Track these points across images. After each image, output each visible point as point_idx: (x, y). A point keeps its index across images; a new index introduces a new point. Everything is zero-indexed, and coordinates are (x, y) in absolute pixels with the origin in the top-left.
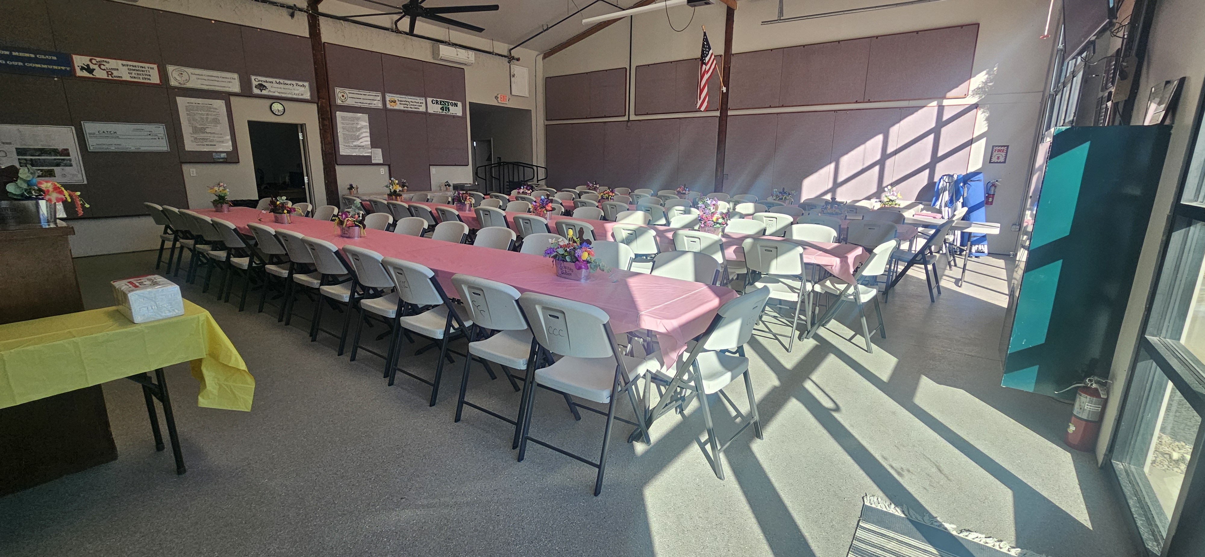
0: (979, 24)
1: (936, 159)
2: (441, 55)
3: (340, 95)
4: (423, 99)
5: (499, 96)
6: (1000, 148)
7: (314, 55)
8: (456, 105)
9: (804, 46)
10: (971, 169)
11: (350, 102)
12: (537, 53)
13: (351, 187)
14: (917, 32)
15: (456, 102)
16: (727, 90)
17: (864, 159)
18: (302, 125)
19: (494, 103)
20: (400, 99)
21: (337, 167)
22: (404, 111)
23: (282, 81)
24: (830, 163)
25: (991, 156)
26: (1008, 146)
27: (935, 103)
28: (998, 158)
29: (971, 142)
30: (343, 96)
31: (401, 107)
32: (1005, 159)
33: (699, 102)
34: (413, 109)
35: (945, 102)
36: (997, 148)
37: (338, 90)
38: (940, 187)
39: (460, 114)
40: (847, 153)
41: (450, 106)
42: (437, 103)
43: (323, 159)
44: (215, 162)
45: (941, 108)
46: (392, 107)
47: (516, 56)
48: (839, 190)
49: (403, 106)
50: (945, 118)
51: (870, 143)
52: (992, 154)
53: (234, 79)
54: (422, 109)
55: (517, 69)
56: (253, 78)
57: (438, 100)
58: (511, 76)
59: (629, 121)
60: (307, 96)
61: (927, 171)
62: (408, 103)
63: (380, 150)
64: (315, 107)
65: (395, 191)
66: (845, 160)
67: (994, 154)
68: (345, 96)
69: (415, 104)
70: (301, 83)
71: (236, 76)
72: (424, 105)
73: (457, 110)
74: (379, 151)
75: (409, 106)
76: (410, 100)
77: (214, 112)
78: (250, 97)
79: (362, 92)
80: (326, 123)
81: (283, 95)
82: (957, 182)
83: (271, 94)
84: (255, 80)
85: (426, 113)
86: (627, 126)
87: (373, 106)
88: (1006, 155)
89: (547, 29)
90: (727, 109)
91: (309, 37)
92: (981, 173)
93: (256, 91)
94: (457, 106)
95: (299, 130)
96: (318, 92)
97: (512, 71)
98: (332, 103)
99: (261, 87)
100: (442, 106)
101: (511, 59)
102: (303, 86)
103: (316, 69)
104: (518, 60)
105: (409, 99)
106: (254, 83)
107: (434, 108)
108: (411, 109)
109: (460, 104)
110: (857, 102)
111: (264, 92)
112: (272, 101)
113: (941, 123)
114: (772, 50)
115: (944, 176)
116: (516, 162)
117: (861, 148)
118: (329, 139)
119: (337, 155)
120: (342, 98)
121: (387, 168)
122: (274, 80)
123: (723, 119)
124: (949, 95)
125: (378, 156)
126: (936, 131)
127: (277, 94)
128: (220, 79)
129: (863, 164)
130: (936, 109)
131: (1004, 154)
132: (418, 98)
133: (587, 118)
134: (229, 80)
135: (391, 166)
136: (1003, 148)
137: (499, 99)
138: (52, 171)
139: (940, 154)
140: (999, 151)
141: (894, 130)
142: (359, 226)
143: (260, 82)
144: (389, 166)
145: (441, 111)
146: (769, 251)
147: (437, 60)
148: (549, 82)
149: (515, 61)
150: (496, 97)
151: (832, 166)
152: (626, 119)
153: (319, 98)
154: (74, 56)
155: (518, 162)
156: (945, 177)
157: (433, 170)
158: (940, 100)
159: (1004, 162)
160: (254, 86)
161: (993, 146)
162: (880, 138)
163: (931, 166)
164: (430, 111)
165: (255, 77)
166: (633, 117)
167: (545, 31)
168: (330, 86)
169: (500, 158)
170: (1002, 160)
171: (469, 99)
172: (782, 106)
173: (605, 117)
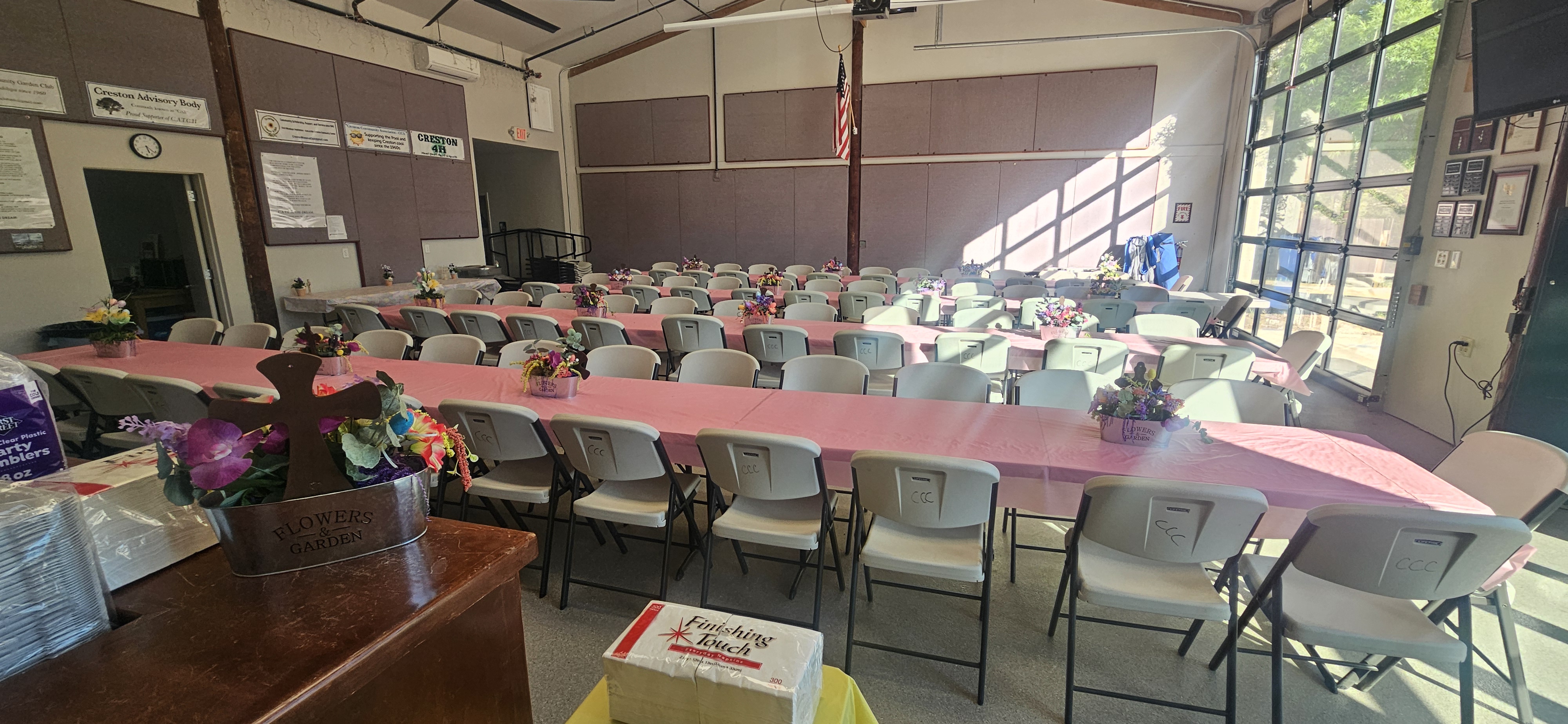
0: (1157, 66)
1: (1117, 219)
2: (431, 63)
3: (265, 123)
4: (405, 132)
5: (515, 130)
6: (1183, 206)
7: (212, 49)
8: (455, 143)
9: (958, 80)
10: (1156, 231)
11: (283, 136)
12: (560, 67)
13: (299, 284)
14: (1091, 71)
15: (454, 138)
16: (860, 131)
17: (1036, 220)
18: (193, 178)
19: (508, 140)
20: (368, 132)
21: (269, 251)
22: (376, 153)
23: (152, 95)
24: (997, 225)
25: (1175, 215)
26: (1191, 204)
27: (1113, 154)
28: (1182, 217)
29: (1154, 199)
30: (271, 125)
31: (371, 146)
32: (1189, 218)
33: (839, 148)
34: (389, 149)
35: (1125, 154)
36: (1180, 206)
37: (260, 114)
38: (1130, 252)
39: (461, 157)
40: (1016, 213)
41: (446, 145)
42: (426, 139)
43: (240, 236)
44: (18, 251)
45: (1121, 162)
46: (356, 146)
47: (536, 71)
48: (1009, 258)
49: (373, 143)
50: (1126, 172)
51: (1043, 201)
52: (1175, 213)
53: (51, 87)
54: (404, 149)
55: (537, 89)
56: (91, 86)
57: (428, 134)
58: (529, 100)
59: (716, 169)
60: (204, 123)
61: (1109, 232)
62: (380, 139)
63: (341, 218)
64: (218, 144)
65: (432, 290)
66: (1013, 221)
67: (1178, 212)
68: (275, 124)
69: (393, 140)
70: (188, 100)
71: (52, 81)
72: (406, 143)
73: (456, 152)
74: (339, 220)
75: (383, 144)
76: (384, 134)
77: (8, 151)
78: (87, 122)
79: (303, 119)
80: (243, 171)
81: (156, 121)
82: (1148, 246)
83: (131, 118)
84: (95, 91)
85: (410, 156)
86: (715, 177)
87: (323, 144)
88: (1190, 213)
89: (593, 33)
90: (860, 157)
91: (198, 15)
92: (1170, 234)
93: (99, 112)
94: (456, 145)
95: (188, 185)
96: (224, 117)
97: (530, 92)
98: (252, 137)
99: (106, 103)
100: (433, 145)
101: (528, 74)
102: (195, 105)
103: (216, 75)
104: (538, 76)
105: (383, 132)
106: (95, 98)
107: (423, 148)
108: (386, 149)
109: (460, 141)
110: (1025, 151)
111: (115, 115)
112: (130, 132)
113: (1121, 178)
114: (916, 82)
115: (1132, 238)
116: (535, 229)
117: (1033, 207)
118: (251, 200)
119: (267, 229)
120: (269, 128)
121: (352, 247)
122: (136, 92)
123: (855, 169)
124: (1129, 145)
125: (338, 228)
126: (1117, 187)
127: (142, 119)
128: (18, 87)
129: (1036, 226)
130: (1116, 161)
131: (1188, 212)
132: (397, 132)
133: (648, 165)
134: (40, 89)
135: (361, 243)
136: (1186, 206)
137: (515, 135)
139: (1121, 213)
140: (1183, 209)
141: (1069, 186)
142: (577, 375)
143: (107, 96)
144: (357, 244)
145: (432, 152)
147: (424, 70)
148: (581, 111)
149: (534, 78)
150: (511, 132)
151: (999, 228)
152: (712, 166)
153: (227, 127)
155: (539, 229)
156: (1134, 240)
157: (427, 247)
158: (1119, 152)
159: (1188, 222)
160: (94, 102)
161: (1176, 204)
162: (1054, 194)
163: (1113, 227)
164: (417, 152)
165: (95, 86)
166: (722, 165)
167: (588, 35)
168: (247, 107)
169: (504, 224)
170: (1186, 219)
171: (473, 134)
172: (934, 154)
173: (678, 163)
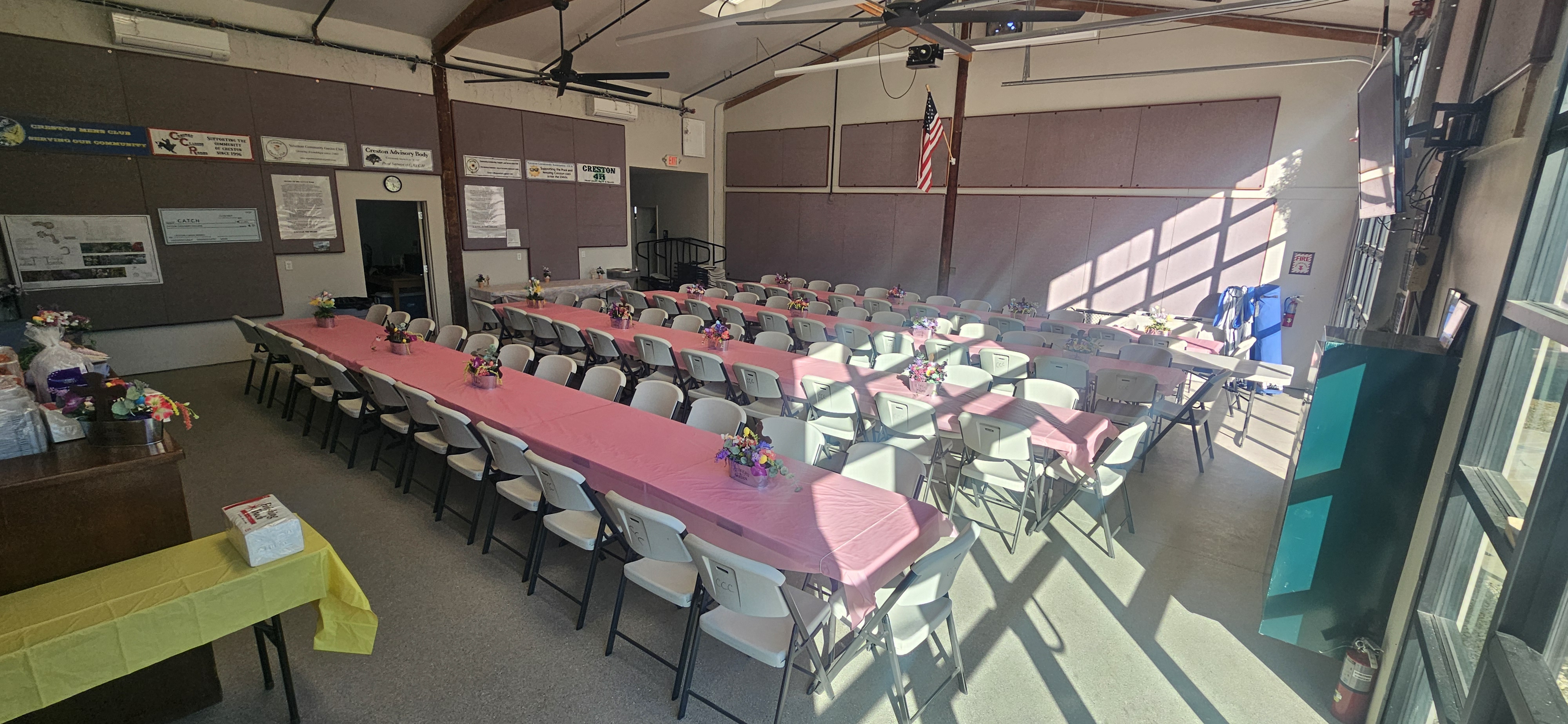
0: (1279, 98)
1: (1220, 265)
2: (595, 111)
3: (469, 165)
4: (573, 165)
5: (667, 158)
6: (1303, 255)
7: (439, 116)
8: (613, 171)
9: (1056, 112)
10: (1265, 281)
11: (482, 173)
12: (716, 102)
13: (481, 279)
14: (1201, 103)
15: (613, 168)
16: (957, 162)
17: (1128, 260)
18: (421, 203)
19: (661, 166)
20: (543, 167)
21: (464, 254)
22: (548, 182)
23: (398, 150)
24: (1086, 262)
25: (1292, 265)
26: (1313, 254)
27: (1221, 194)
28: (1301, 268)
29: (1266, 246)
30: (473, 166)
31: (545, 177)
32: (1310, 270)
33: (920, 181)
34: (559, 179)
35: (1235, 194)
36: (1299, 255)
37: (467, 158)
38: (1224, 302)
39: (618, 182)
40: (1107, 250)
41: (606, 173)
42: (589, 169)
43: (447, 244)
44: (316, 252)
45: (1229, 201)
46: (533, 177)
47: (691, 108)
48: (1097, 297)
49: (547, 175)
50: (1234, 213)
51: (1136, 240)
52: (1292, 263)
53: (342, 150)
54: (571, 178)
55: (690, 123)
56: (364, 147)
57: (592, 166)
58: (684, 132)
59: (831, 193)
60: (429, 167)
61: (1209, 279)
62: (553, 171)
63: (517, 231)
64: (439, 179)
65: (536, 294)
66: (1104, 259)
67: (1296, 262)
68: (476, 165)
69: (563, 172)
70: (421, 152)
71: (343, 146)
72: (573, 173)
73: (614, 178)
74: (516, 232)
75: (554, 175)
76: (555, 167)
77: (316, 191)
78: (360, 170)
79: (496, 160)
80: (452, 199)
81: (400, 167)
82: (1246, 297)
83: (386, 166)
84: (367, 150)
85: (575, 183)
86: (829, 200)
87: (510, 177)
88: (1311, 264)
89: (730, 77)
90: (956, 186)
91: (432, 93)
92: (1276, 287)
93: (367, 164)
94: (614, 173)
95: (419, 208)
96: (443, 161)
97: (684, 126)
98: (460, 175)
99: (373, 158)
100: (595, 173)
101: (683, 110)
102: (425, 155)
103: (440, 133)
104: (693, 112)
105: (554, 165)
106: (365, 154)
107: (586, 176)
108: (557, 179)
109: (618, 170)
110: (1121, 187)
111: (377, 165)
112: (385, 175)
113: (1228, 221)
114: (1014, 115)
115: (1230, 288)
116: (686, 239)
117: (1126, 245)
118: (455, 219)
119: (465, 240)
120: (472, 168)
121: (525, 252)
122: (389, 149)
123: (951, 198)
124: (1239, 185)
125: (514, 238)
126: (1222, 230)
127: (392, 166)
128: (325, 151)
129: (1128, 266)
130: (1223, 202)
131: (1308, 263)
132: (566, 165)
133: (777, 187)
134: (335, 151)
135: (531, 249)
136: (1307, 256)
137: (667, 162)
138: (122, 269)
139: (1226, 259)
140: (1302, 259)
141: (1168, 225)
142: (495, 375)
143: (373, 153)
144: (528, 249)
145: (594, 179)
146: (990, 430)
147: (592, 116)
148: (732, 138)
149: (689, 114)
150: (664, 160)
151: (1088, 266)
152: (827, 190)
153: (443, 169)
154: (152, 131)
155: (690, 239)
156: (1231, 290)
157: (583, 252)
158: (1228, 191)
159: (1308, 274)
160: (365, 157)
161: (1295, 253)
162: (1150, 234)
163: (1214, 274)
164: (581, 179)
165: (366, 147)
166: (836, 189)
167: (727, 79)
168: (458, 154)
169: (667, 232)
170: (1305, 270)
171: (630, 163)
172: (1027, 187)
173: (801, 186)
